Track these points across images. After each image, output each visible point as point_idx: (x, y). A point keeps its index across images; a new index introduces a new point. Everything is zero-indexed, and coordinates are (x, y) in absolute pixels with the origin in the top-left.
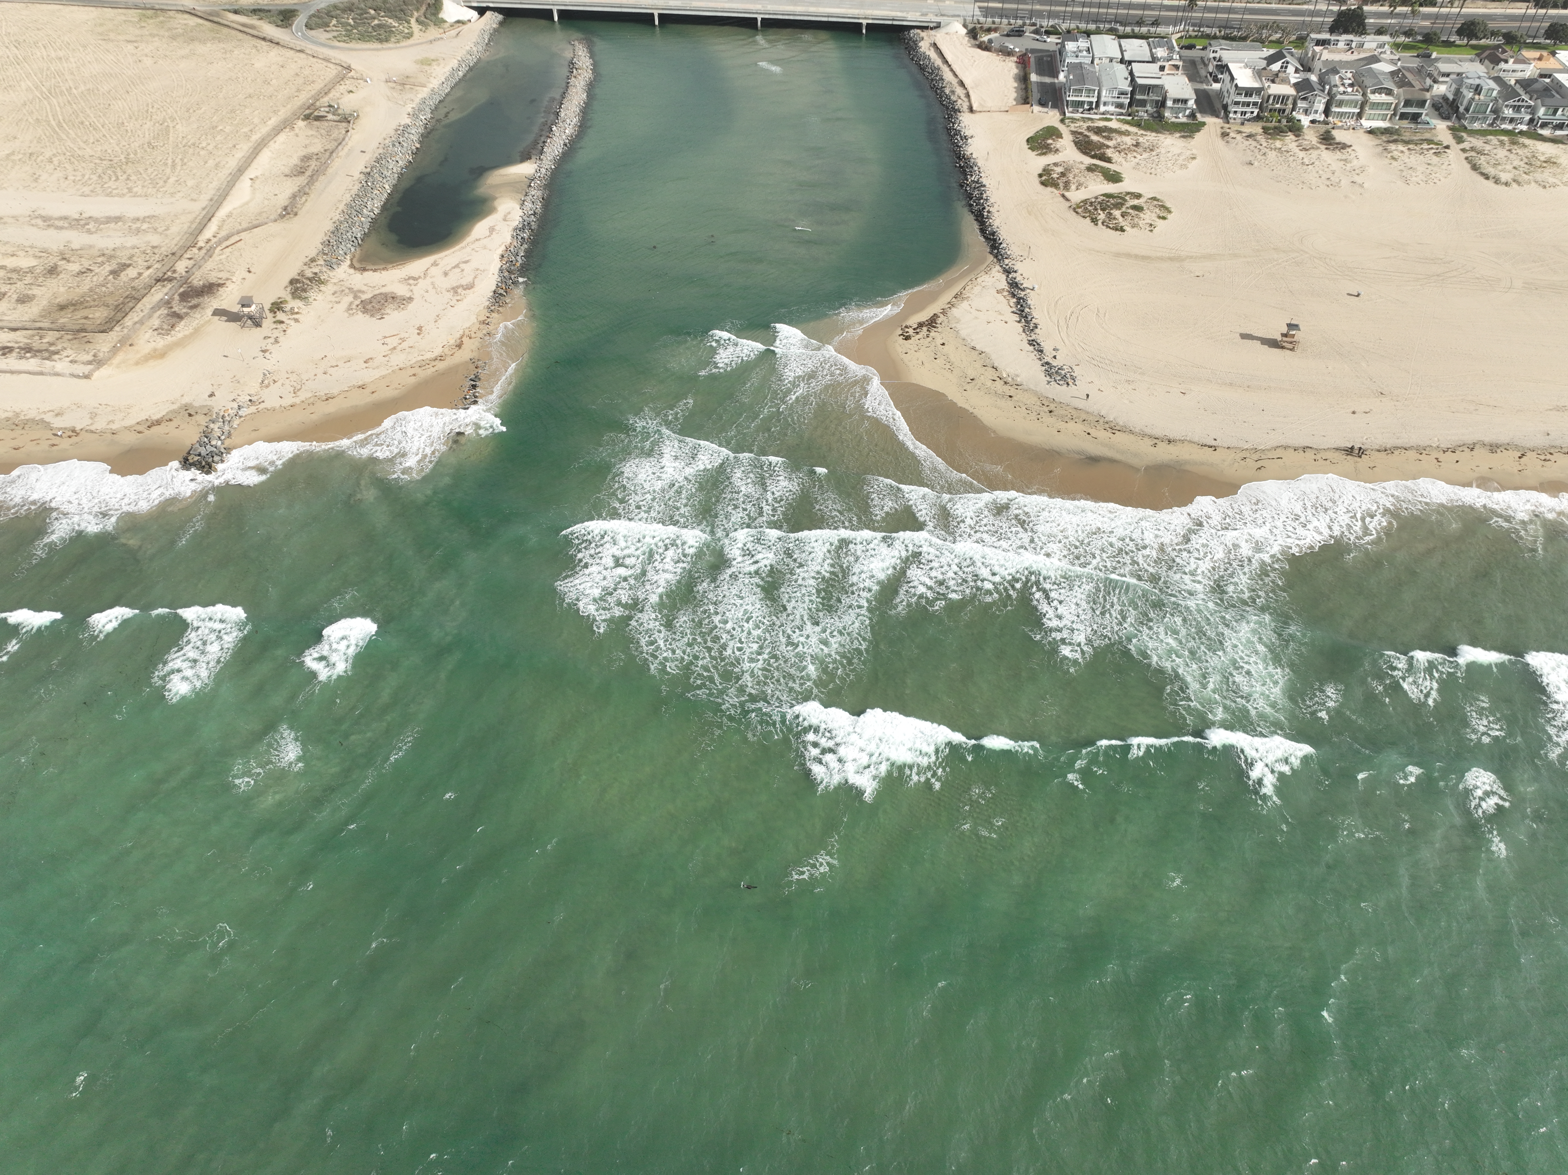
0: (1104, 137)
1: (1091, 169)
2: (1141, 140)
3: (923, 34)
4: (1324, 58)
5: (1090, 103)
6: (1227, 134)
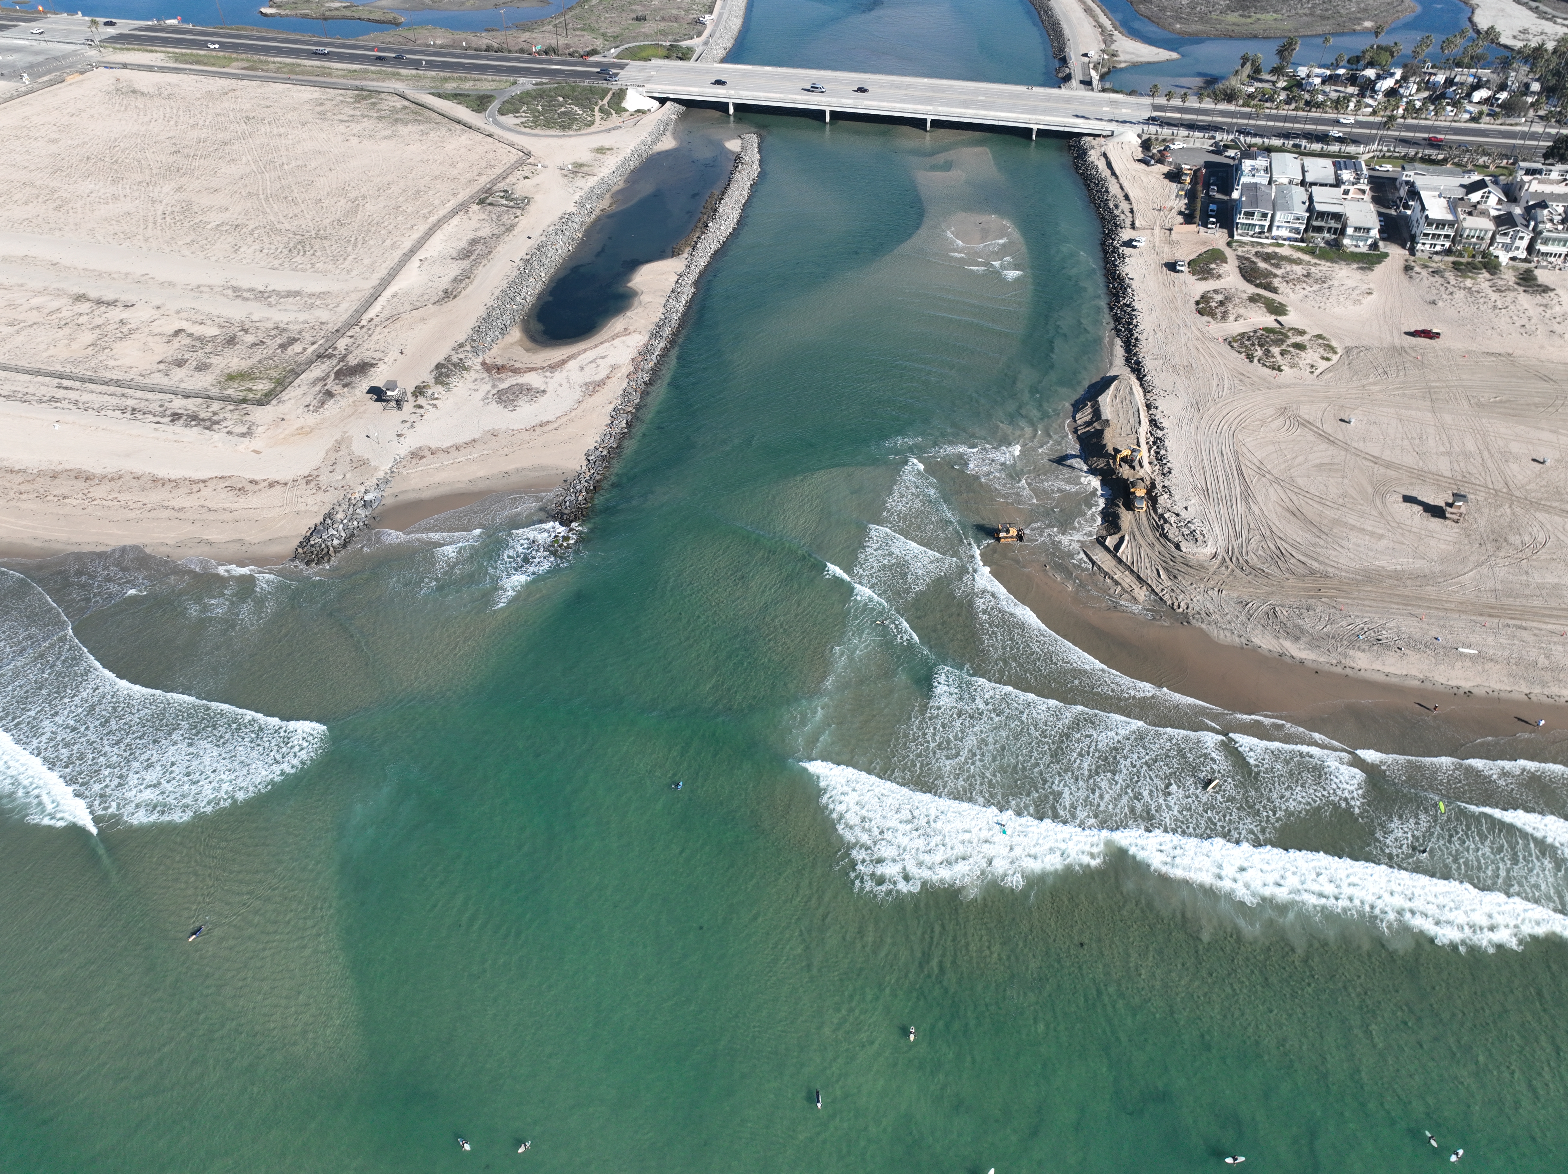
0: (1272, 265)
1: (1253, 299)
2: (1313, 269)
3: (1095, 142)
4: (1532, 189)
5: (1262, 226)
6: (1412, 268)
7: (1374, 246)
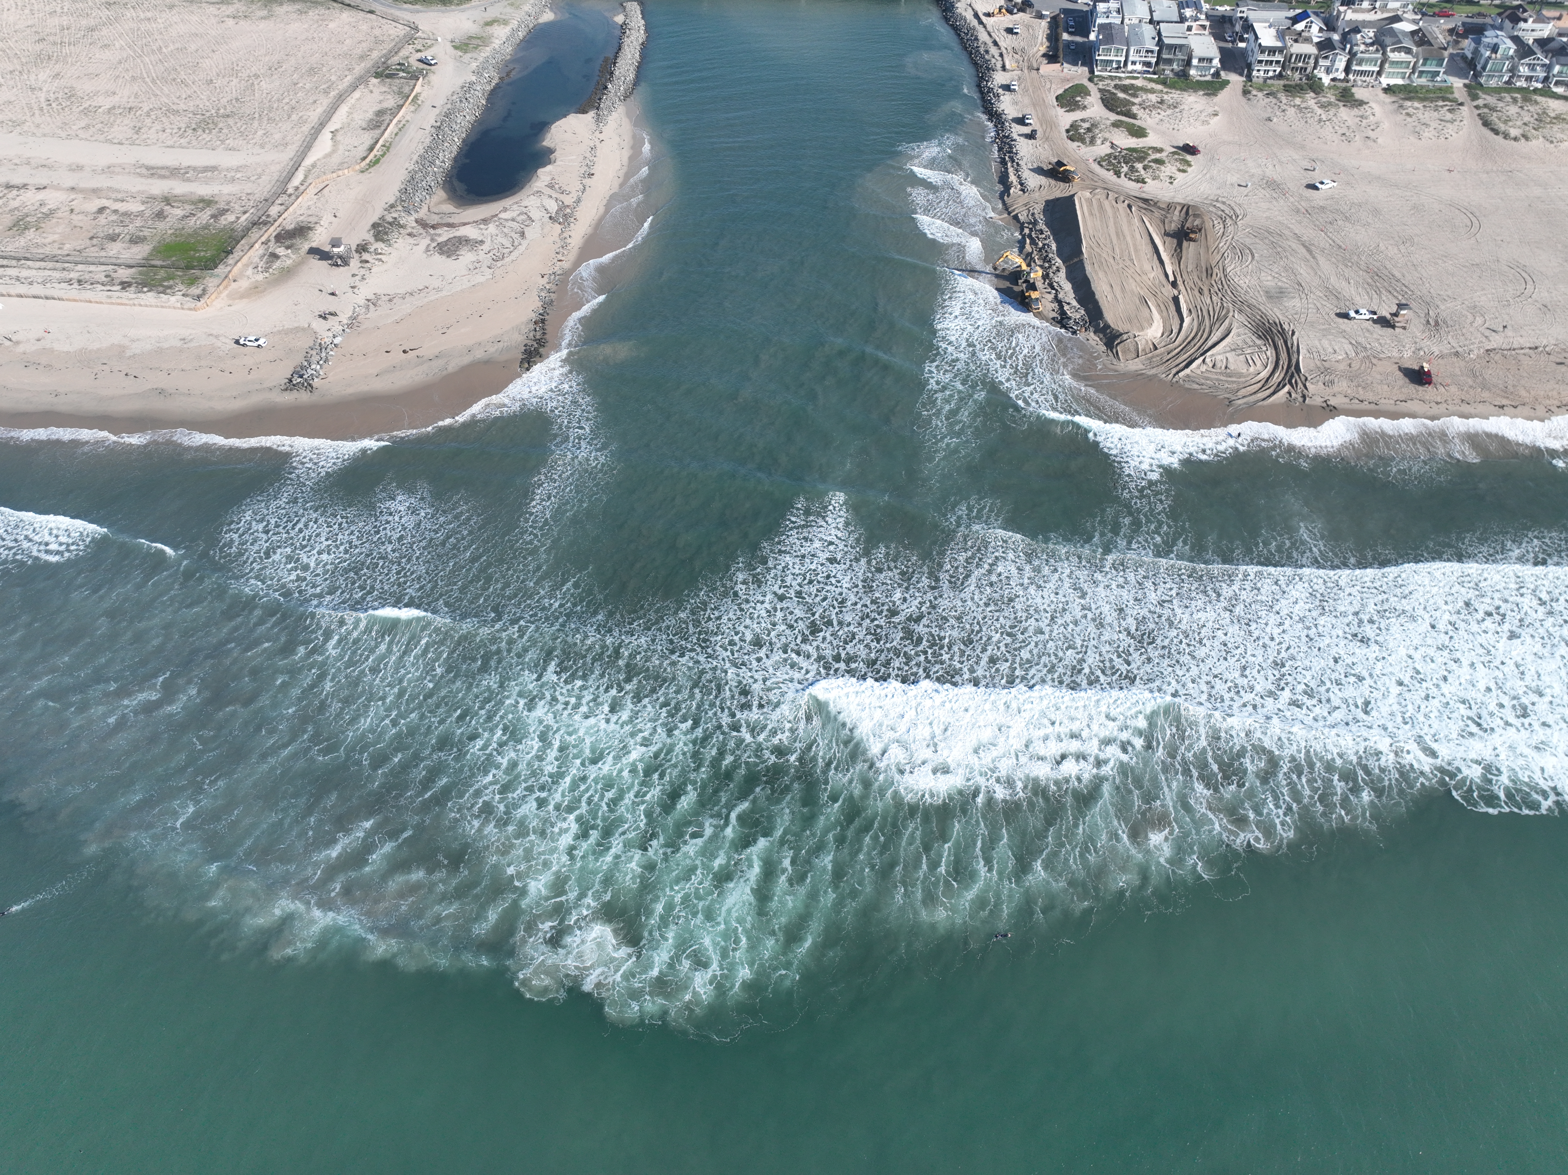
0: (1130, 95)
1: (1116, 125)
2: (1166, 97)
4: (1347, 18)
5: (1119, 62)
6: (1249, 92)
7: (1217, 74)
